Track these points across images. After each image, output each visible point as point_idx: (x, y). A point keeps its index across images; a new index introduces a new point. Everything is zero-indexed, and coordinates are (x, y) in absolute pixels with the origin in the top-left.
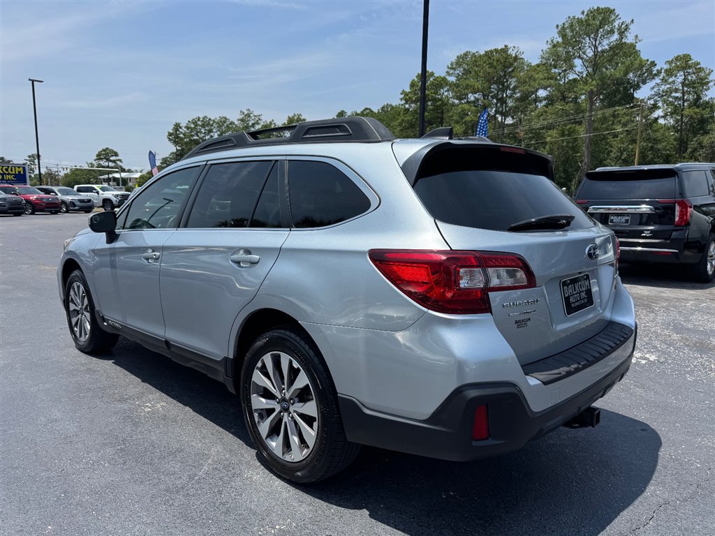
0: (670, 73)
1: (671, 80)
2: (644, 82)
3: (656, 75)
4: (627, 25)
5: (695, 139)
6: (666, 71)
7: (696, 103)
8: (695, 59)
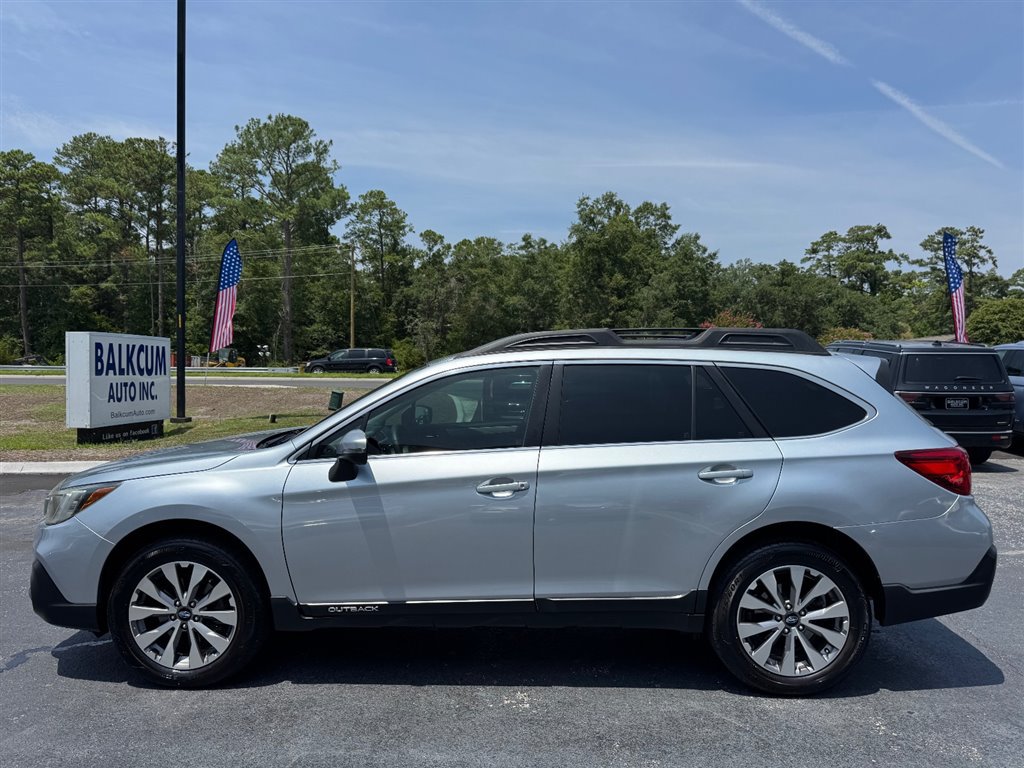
0: (365, 210)
1: (367, 218)
2: (338, 217)
3: (350, 210)
4: (325, 146)
5: (399, 291)
6: (361, 206)
7: (394, 248)
8: (389, 198)
